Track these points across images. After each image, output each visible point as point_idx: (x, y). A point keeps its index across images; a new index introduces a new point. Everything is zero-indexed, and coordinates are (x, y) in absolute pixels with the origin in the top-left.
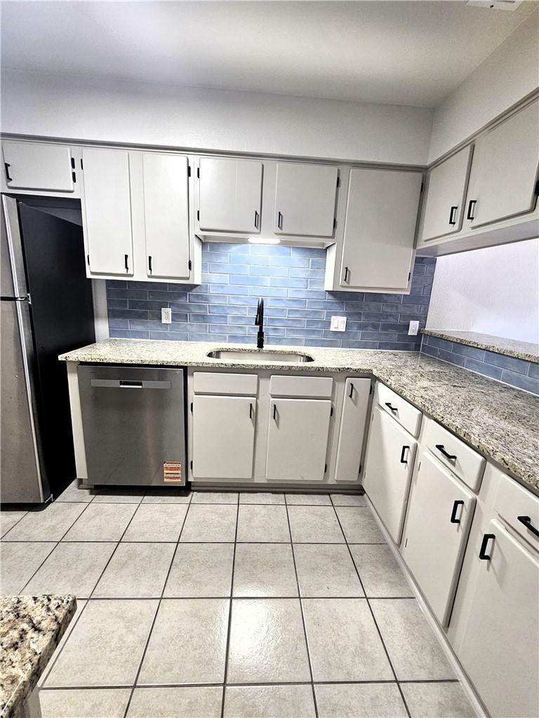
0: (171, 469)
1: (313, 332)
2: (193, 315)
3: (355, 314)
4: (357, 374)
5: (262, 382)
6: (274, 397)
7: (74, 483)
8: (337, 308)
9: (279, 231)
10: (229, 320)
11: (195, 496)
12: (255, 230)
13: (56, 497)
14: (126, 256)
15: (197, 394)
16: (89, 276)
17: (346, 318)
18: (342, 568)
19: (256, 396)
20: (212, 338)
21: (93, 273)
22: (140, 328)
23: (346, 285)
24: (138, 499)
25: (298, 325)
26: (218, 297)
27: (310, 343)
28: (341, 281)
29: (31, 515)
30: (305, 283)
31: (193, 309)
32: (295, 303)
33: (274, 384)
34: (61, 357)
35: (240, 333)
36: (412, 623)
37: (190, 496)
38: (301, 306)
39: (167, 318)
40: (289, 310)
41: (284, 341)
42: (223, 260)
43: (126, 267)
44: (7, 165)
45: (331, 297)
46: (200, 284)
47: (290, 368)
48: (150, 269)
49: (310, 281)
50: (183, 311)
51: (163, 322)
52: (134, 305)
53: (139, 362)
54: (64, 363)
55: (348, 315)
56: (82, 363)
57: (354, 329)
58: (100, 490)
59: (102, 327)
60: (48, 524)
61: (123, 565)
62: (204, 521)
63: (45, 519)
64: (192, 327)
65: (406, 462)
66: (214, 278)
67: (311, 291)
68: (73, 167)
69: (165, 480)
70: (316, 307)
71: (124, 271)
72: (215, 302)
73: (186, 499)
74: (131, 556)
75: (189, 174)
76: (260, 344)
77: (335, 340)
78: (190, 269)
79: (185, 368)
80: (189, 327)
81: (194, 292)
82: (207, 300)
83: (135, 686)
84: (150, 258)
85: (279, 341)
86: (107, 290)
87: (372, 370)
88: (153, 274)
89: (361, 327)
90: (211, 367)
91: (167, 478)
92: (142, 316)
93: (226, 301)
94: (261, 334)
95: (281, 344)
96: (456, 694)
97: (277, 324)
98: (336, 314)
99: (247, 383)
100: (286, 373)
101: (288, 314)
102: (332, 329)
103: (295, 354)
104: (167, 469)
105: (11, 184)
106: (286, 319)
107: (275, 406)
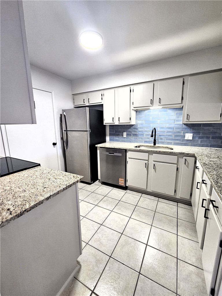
0: (121, 180)
1: (177, 140)
2: (133, 134)
3: (197, 132)
4: (188, 155)
5: (150, 156)
6: (154, 161)
7: (98, 181)
8: (189, 130)
9: (160, 104)
10: (145, 136)
11: (128, 191)
12: (151, 105)
13: (93, 182)
14: (113, 118)
15: (129, 158)
16: (104, 124)
17: (192, 134)
18: (171, 224)
19: (148, 160)
20: (139, 142)
21: (105, 123)
22: (117, 138)
23: (188, 121)
24: (112, 188)
25: (171, 137)
26: (140, 128)
27: (176, 144)
28: (185, 120)
29: (88, 185)
30: (173, 121)
31: (133, 133)
32: (169, 129)
33: (154, 157)
34: (96, 146)
35: (148, 140)
36: (193, 249)
37: (127, 191)
38: (172, 130)
39: (125, 136)
40: (167, 132)
41: (165, 143)
42: (142, 115)
43: (113, 121)
44: (89, 99)
45: (185, 126)
46: (135, 124)
47: (160, 151)
48: (119, 121)
49: (176, 120)
50: (130, 133)
51: (124, 137)
52: (116, 131)
53: (114, 148)
54: (97, 147)
55: (193, 133)
56: (101, 147)
57: (197, 139)
58: (104, 183)
59: (108, 138)
60: (91, 188)
61: (105, 201)
62: (129, 198)
63: (90, 187)
64: (132, 138)
65: (199, 189)
66: (139, 122)
67: (176, 124)
68: (102, 96)
69: (120, 184)
70: (179, 130)
71: (112, 122)
72: (140, 130)
73: (125, 191)
74: (107, 200)
75: (131, 92)
76: (155, 144)
77: (188, 143)
78: (130, 120)
79: (126, 150)
80: (131, 138)
81: (133, 127)
82: (137, 129)
83: (102, 225)
84: (119, 118)
85: (163, 143)
86: (110, 128)
87: (195, 154)
88: (120, 122)
89: (200, 138)
90: (133, 150)
91: (120, 183)
92: (118, 135)
93: (143, 129)
94: (155, 140)
95: (164, 144)
96: (201, 272)
97: (162, 137)
98: (187, 133)
99: (145, 156)
100: (158, 153)
101: (167, 133)
102: (186, 138)
103: (168, 148)
104: (120, 180)
105: (89, 103)
106: (166, 135)
107: (154, 165)
